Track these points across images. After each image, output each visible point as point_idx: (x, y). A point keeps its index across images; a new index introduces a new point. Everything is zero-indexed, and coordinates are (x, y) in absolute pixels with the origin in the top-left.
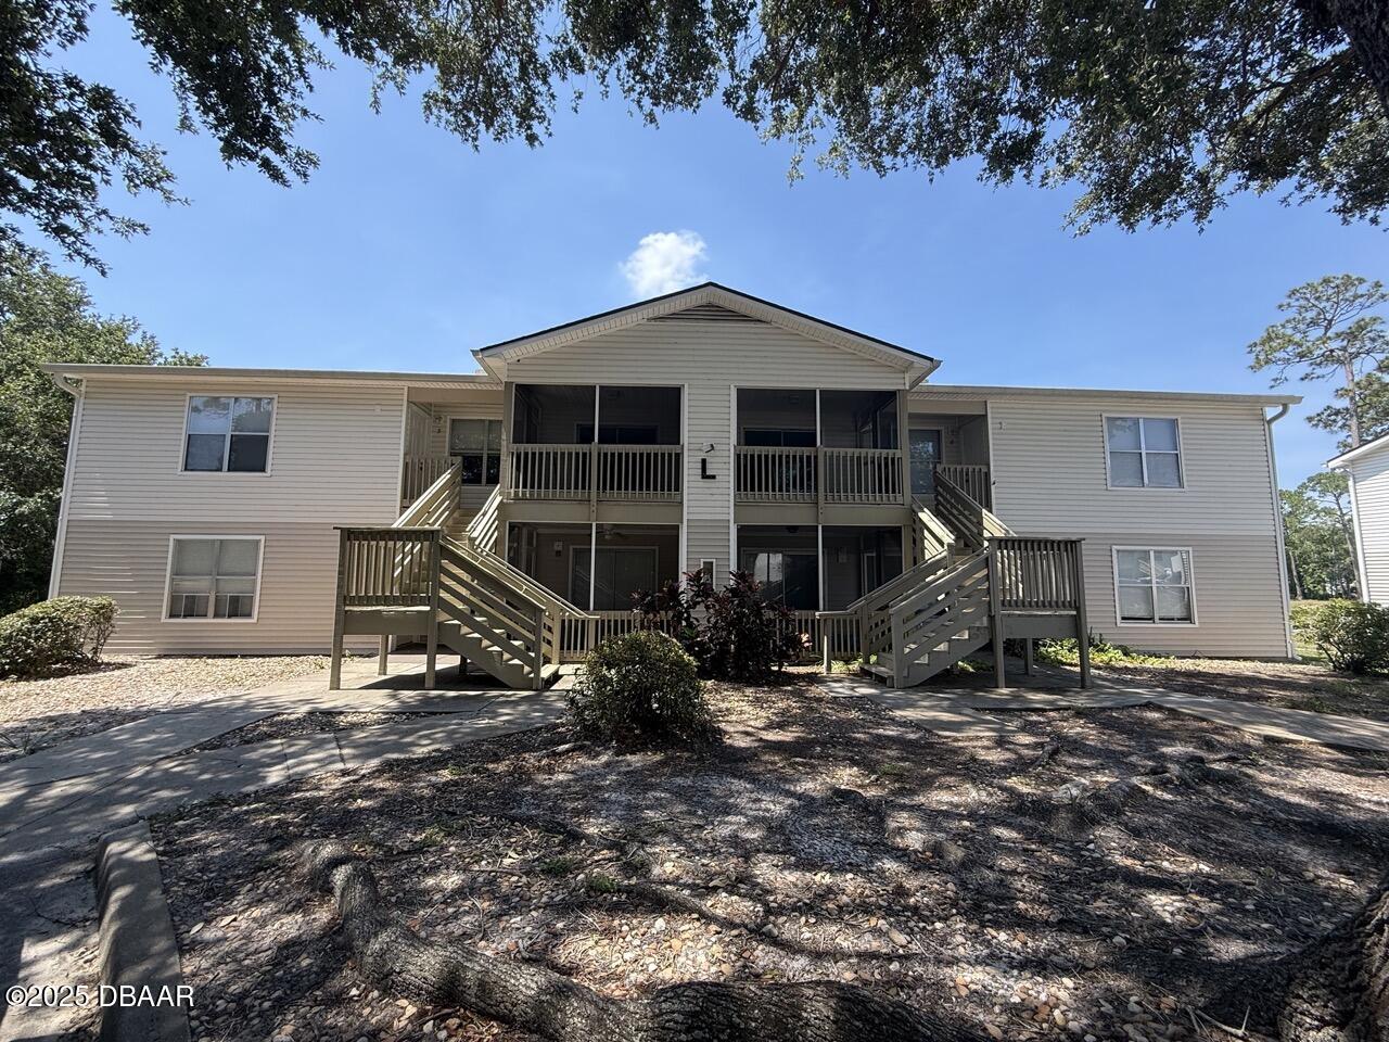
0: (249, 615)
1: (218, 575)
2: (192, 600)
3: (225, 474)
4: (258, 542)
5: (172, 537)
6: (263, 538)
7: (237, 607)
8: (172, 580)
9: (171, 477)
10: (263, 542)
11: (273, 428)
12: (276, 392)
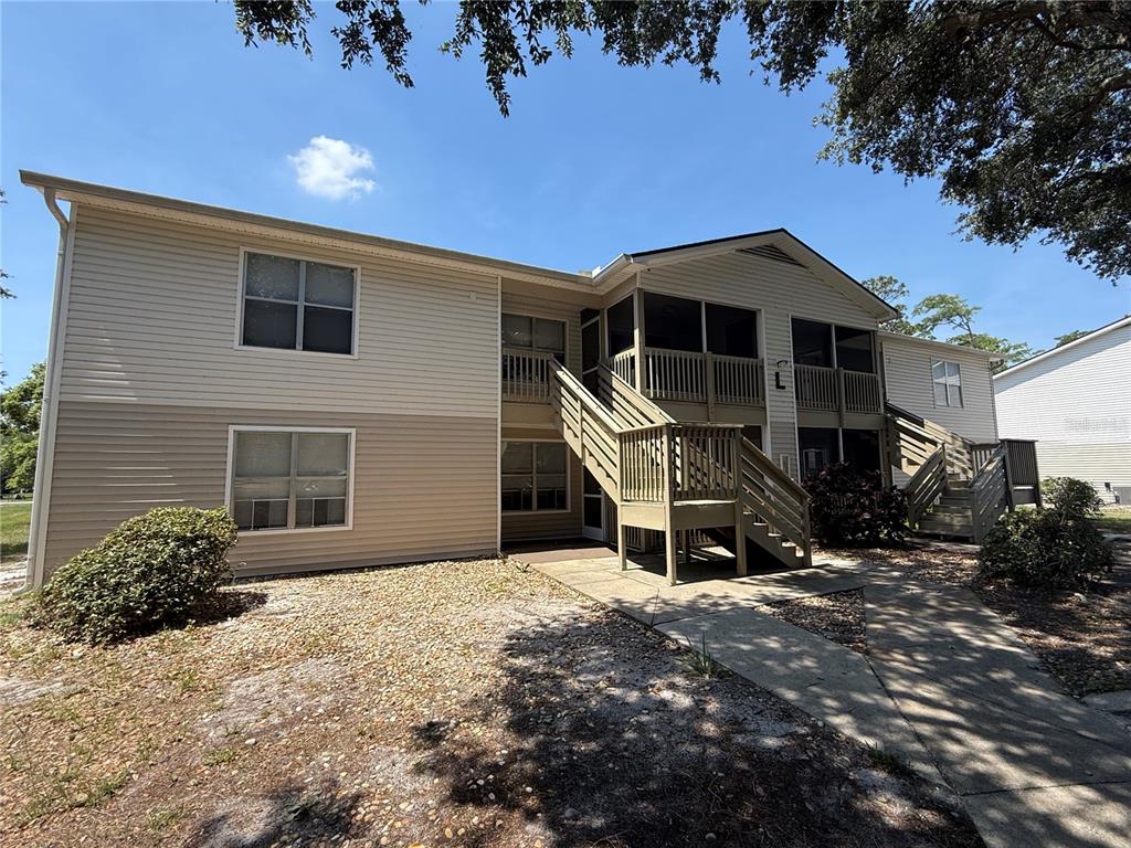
0: (342, 521)
1: (298, 475)
2: (263, 507)
3: (298, 353)
4: (347, 436)
5: (232, 428)
6: (353, 431)
7: (324, 512)
8: (233, 482)
9: (225, 351)
10: (354, 435)
11: (357, 304)
12: (359, 262)
